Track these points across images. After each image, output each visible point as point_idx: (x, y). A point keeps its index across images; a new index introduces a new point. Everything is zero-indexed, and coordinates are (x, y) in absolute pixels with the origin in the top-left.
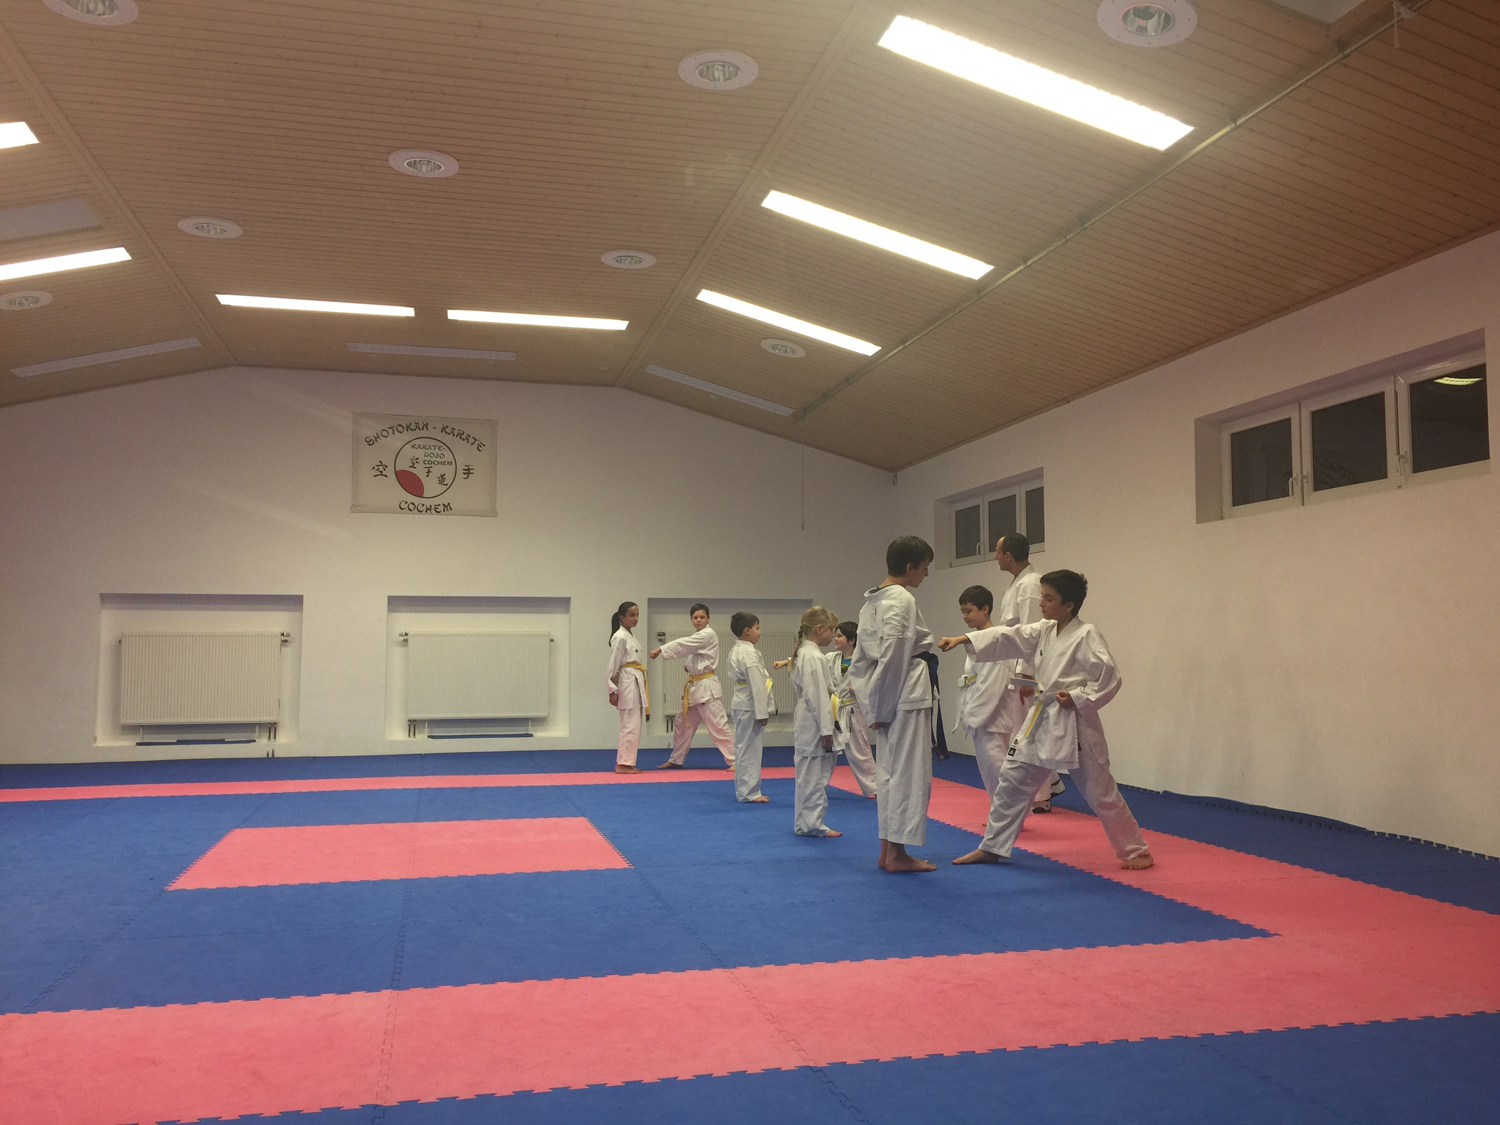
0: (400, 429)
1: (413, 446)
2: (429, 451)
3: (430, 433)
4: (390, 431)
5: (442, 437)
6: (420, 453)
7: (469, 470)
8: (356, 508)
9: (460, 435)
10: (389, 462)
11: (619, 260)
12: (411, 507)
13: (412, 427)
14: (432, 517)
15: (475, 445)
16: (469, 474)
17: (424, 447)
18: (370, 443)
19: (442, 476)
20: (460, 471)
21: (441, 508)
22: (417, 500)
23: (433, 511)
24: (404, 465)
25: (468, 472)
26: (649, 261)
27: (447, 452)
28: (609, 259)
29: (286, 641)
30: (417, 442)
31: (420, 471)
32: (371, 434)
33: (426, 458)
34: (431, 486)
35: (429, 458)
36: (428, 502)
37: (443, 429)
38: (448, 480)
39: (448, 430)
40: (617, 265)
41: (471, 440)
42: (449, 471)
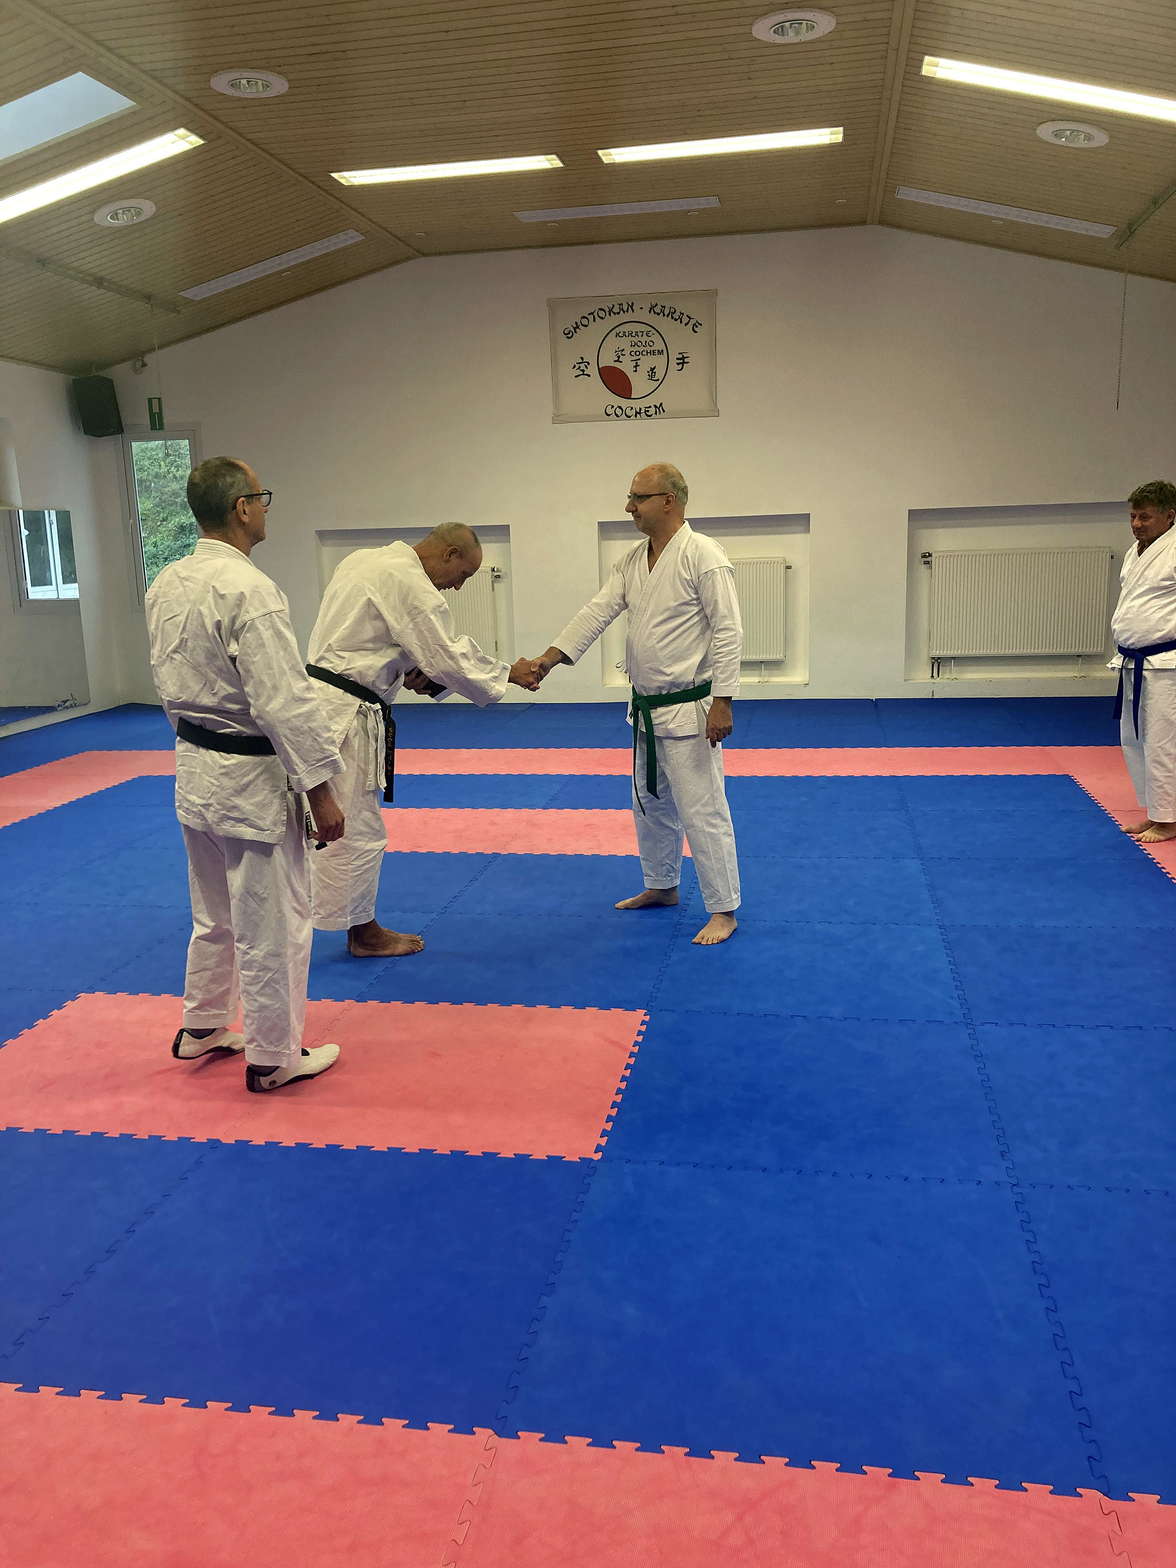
0: (602, 314)
1: (617, 335)
2: (636, 339)
3: (637, 315)
4: (591, 317)
5: (652, 319)
6: (625, 343)
7: (683, 358)
8: (558, 419)
9: (672, 314)
10: (591, 358)
11: (780, 30)
12: (619, 412)
13: (616, 310)
14: (642, 423)
15: (690, 325)
16: (683, 363)
17: (631, 334)
18: (569, 335)
19: (652, 369)
20: (673, 362)
21: (652, 411)
22: (624, 403)
23: (643, 415)
24: (608, 360)
25: (682, 361)
26: (824, 24)
27: (656, 338)
28: (763, 30)
29: (498, 577)
30: (621, 329)
31: (626, 366)
32: (570, 325)
33: (633, 349)
34: (640, 384)
35: (636, 348)
36: (637, 405)
37: (652, 309)
38: (659, 374)
39: (657, 310)
40: (779, 39)
41: (685, 320)
42: (659, 362)
